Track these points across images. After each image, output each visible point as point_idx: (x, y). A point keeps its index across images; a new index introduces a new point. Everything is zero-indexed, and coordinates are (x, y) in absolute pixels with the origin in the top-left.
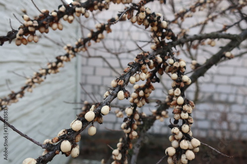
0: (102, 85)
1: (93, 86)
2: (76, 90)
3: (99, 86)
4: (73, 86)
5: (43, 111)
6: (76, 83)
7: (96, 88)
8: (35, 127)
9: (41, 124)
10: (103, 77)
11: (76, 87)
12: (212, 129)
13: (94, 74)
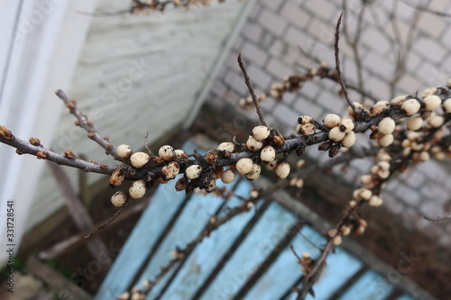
0: (281, 38)
1: (265, 32)
2: (234, 23)
3: (275, 38)
4: (233, 15)
5: (173, 34)
6: (242, 12)
7: (268, 38)
8: (152, 53)
9: (162, 52)
10: (290, 25)
11: (237, 19)
12: (417, 209)
13: (278, 11)
